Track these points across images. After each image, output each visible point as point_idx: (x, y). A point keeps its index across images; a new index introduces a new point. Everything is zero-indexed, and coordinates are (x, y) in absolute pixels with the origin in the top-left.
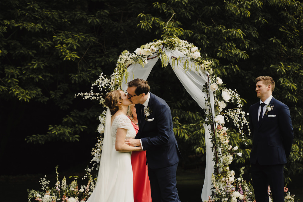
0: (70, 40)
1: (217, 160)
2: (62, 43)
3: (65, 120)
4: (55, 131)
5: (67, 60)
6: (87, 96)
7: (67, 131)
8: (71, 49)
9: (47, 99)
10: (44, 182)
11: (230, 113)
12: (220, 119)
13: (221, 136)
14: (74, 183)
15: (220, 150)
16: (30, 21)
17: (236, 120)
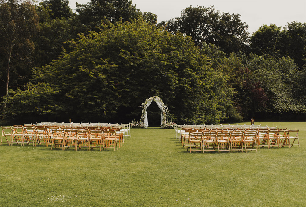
0: (136, 93)
1: (163, 118)
2: (134, 94)
3: (135, 111)
4: (133, 113)
5: (135, 98)
6: (140, 106)
7: (135, 113)
8: (136, 96)
9: (131, 106)
10: (132, 121)
11: (166, 110)
12: (164, 111)
13: (164, 114)
14: (138, 122)
15: (164, 116)
16: (127, 89)
17: (167, 111)
